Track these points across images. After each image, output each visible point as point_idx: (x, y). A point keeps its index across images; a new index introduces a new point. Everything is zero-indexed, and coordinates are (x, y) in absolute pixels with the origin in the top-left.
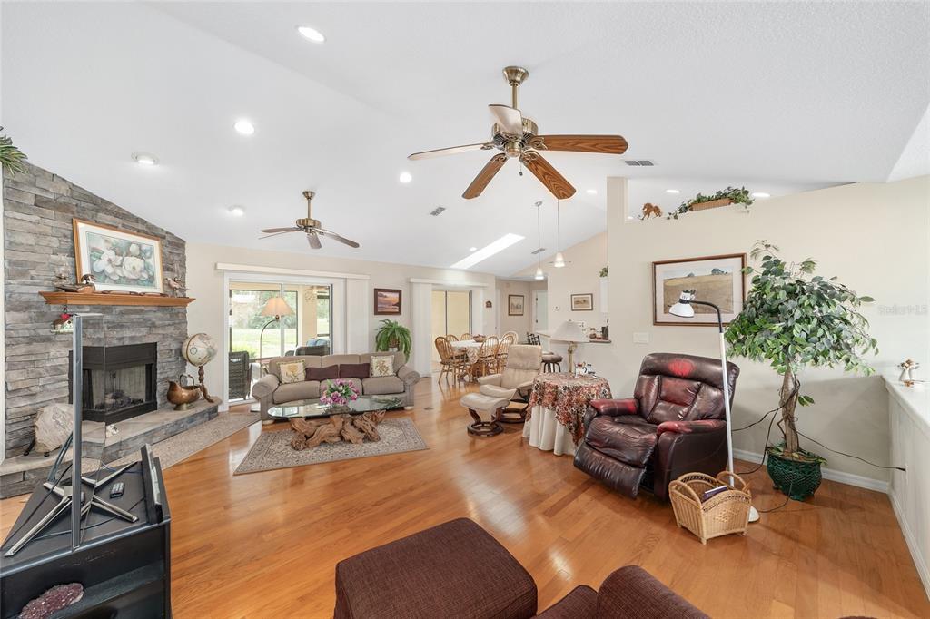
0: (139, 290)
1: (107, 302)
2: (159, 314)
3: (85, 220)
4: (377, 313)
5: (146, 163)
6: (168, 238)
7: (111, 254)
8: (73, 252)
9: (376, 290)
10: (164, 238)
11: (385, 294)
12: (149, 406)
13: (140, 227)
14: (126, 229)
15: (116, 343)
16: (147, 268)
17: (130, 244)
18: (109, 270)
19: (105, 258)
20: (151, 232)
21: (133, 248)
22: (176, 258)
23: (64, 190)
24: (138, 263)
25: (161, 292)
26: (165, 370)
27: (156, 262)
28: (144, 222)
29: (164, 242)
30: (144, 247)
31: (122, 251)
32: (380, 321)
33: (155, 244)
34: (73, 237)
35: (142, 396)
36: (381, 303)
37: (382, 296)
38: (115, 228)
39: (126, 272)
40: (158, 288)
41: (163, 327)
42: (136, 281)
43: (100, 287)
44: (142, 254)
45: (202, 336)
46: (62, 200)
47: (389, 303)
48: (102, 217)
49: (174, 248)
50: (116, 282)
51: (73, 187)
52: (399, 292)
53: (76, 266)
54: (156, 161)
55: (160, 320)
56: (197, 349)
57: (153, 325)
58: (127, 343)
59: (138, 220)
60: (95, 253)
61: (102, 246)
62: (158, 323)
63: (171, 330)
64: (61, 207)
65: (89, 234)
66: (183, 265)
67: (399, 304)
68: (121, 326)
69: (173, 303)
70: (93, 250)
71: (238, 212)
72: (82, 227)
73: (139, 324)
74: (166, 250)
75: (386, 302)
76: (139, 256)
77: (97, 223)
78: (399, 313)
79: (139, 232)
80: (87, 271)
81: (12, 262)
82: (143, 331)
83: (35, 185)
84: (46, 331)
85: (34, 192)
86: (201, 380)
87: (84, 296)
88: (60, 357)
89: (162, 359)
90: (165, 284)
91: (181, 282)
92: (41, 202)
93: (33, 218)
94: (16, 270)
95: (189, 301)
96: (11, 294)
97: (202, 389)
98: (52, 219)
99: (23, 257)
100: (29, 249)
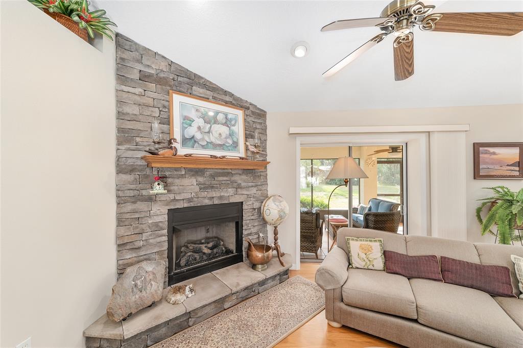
0: (219, 153)
1: (195, 167)
2: (244, 177)
3: (180, 92)
4: (478, 176)
7: (200, 122)
8: (167, 121)
10: (248, 108)
11: (492, 150)
12: (237, 258)
13: (228, 99)
14: (216, 100)
15: (207, 202)
16: (231, 135)
17: (217, 113)
18: (198, 136)
19: (195, 125)
20: (236, 102)
21: (221, 117)
22: (258, 126)
23: (163, 66)
24: (224, 130)
25: (243, 156)
26: (249, 227)
27: (239, 129)
28: (232, 95)
29: (248, 112)
30: (230, 116)
31: (210, 120)
33: (240, 114)
34: (168, 107)
35: (232, 246)
36: (486, 164)
38: (206, 99)
39: (213, 138)
40: (240, 153)
41: (248, 188)
42: (221, 147)
43: (182, 151)
44: (227, 123)
45: (278, 198)
46: (162, 75)
47: (501, 163)
48: (197, 90)
49: (257, 118)
50: (203, 147)
51: (171, 64)
52: (520, 146)
53: (170, 132)
55: (244, 181)
56: (271, 210)
57: (239, 187)
58: (216, 202)
59: (226, 93)
60: (187, 121)
61: (193, 114)
62: (243, 184)
63: (253, 191)
64: (160, 81)
65: (182, 105)
66: (264, 131)
68: (212, 187)
69: (255, 166)
70: (185, 118)
72: (177, 99)
73: (227, 186)
74: (250, 119)
76: (225, 124)
77: (191, 95)
79: (227, 103)
80: (177, 135)
81: (120, 130)
82: (231, 191)
83: (139, 61)
84: (144, 193)
85: (139, 67)
86: (276, 240)
87: (166, 159)
88: (159, 214)
89: (247, 216)
90: (247, 149)
91: (262, 148)
92: (144, 77)
93: (138, 90)
94: (125, 136)
95: (264, 164)
96: (119, 158)
97: (277, 249)
98: (153, 91)
99: (130, 127)
100: (134, 118)
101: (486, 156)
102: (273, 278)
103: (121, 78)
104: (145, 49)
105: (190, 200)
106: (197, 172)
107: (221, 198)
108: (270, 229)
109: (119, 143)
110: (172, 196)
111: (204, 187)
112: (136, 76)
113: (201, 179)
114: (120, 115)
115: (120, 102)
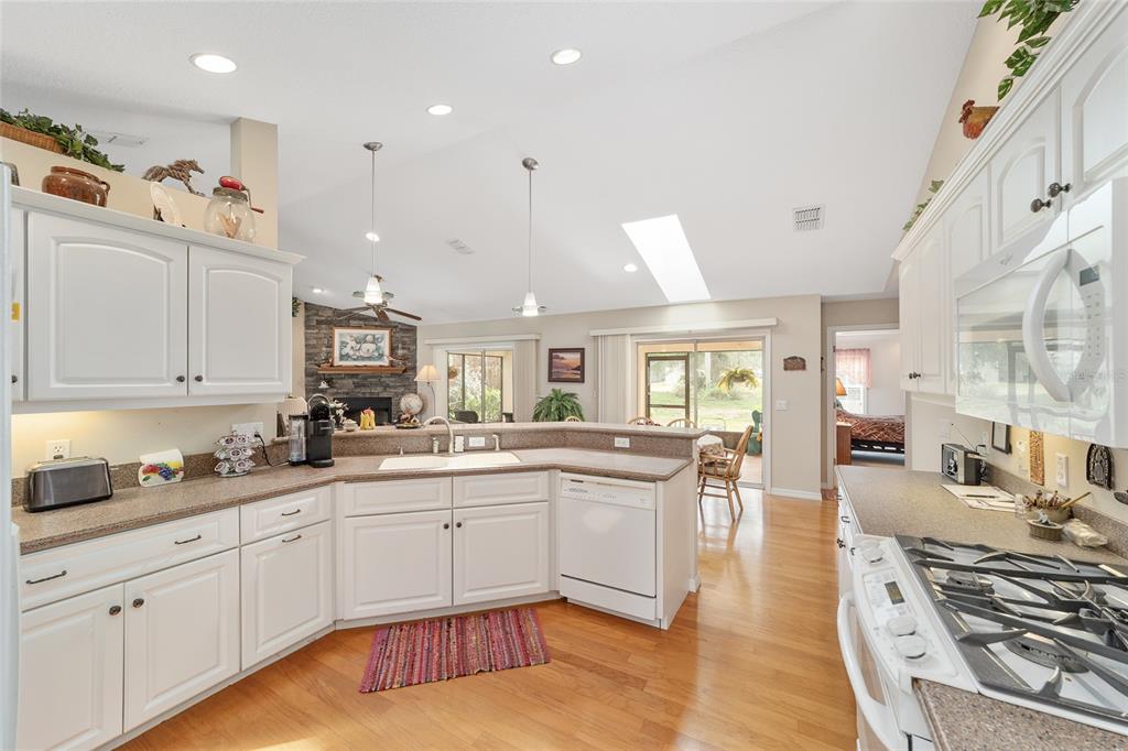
3: (340, 327)
4: (549, 380)
6: (400, 327)
7: (354, 344)
8: (331, 346)
9: (552, 351)
10: (396, 327)
11: (561, 355)
13: (377, 323)
14: (367, 327)
18: (351, 353)
19: (349, 346)
20: (385, 325)
21: (369, 338)
22: (407, 339)
23: (330, 313)
24: (373, 347)
25: (388, 364)
27: (385, 346)
29: (394, 330)
31: (361, 341)
33: (386, 333)
34: (333, 333)
36: (557, 368)
37: (558, 357)
38: (360, 327)
40: (385, 362)
41: (395, 387)
42: (369, 358)
44: (375, 341)
46: (329, 319)
47: (567, 367)
48: (352, 323)
49: (404, 335)
51: (335, 310)
52: (582, 351)
53: (331, 353)
55: (393, 382)
57: (388, 386)
58: (368, 396)
61: (348, 339)
62: (390, 384)
64: (328, 322)
65: (341, 335)
66: (414, 343)
67: (581, 368)
68: (364, 386)
69: (399, 371)
70: (342, 343)
72: (338, 332)
73: (376, 385)
74: (396, 335)
75: (565, 366)
76: (373, 343)
77: (349, 326)
78: (582, 380)
79: (377, 327)
81: (307, 354)
82: (379, 389)
83: (317, 315)
85: (316, 318)
92: (319, 322)
93: (316, 331)
94: (309, 357)
96: (306, 369)
98: (324, 330)
99: (311, 351)
100: (314, 347)
101: (558, 361)
103: (307, 327)
104: (320, 306)
105: (347, 394)
106: (352, 376)
107: (371, 393)
109: (306, 361)
110: (335, 390)
111: (357, 385)
112: (315, 322)
113: (355, 380)
114: (307, 346)
115: (306, 339)
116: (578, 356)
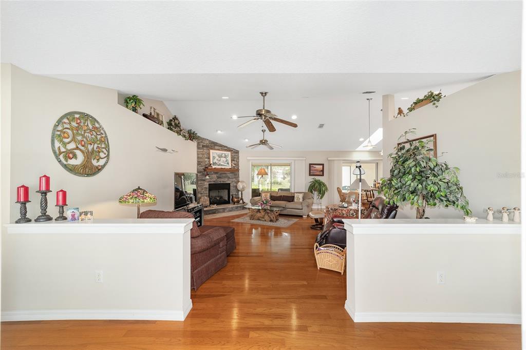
0: (223, 167)
1: (216, 171)
2: (231, 175)
3: (212, 149)
4: (310, 175)
5: (219, 132)
6: (234, 151)
7: (217, 157)
8: (209, 158)
9: (310, 164)
11: (314, 166)
12: (228, 202)
14: (222, 150)
15: (219, 182)
18: (217, 162)
19: (216, 159)
20: (228, 149)
21: (223, 155)
22: (236, 157)
23: (208, 142)
24: (224, 159)
25: (230, 167)
26: (233, 192)
27: (229, 159)
28: (227, 147)
29: (232, 152)
31: (220, 156)
32: (311, 179)
33: (229, 153)
34: (209, 154)
35: (227, 199)
36: (313, 170)
38: (219, 150)
40: (229, 167)
41: (232, 178)
43: (214, 167)
44: (225, 157)
45: (243, 182)
47: (317, 170)
48: (216, 147)
49: (235, 153)
50: (218, 165)
52: (323, 165)
53: (209, 161)
54: (221, 131)
55: (232, 176)
56: (240, 186)
57: (229, 178)
58: (222, 183)
59: (225, 147)
60: (214, 158)
61: (216, 155)
63: (234, 179)
64: (207, 146)
65: (213, 153)
66: (238, 158)
67: (323, 171)
68: (220, 178)
69: (235, 171)
70: (213, 157)
71: (247, 140)
72: (211, 151)
73: (225, 177)
74: (233, 154)
75: (316, 170)
77: (215, 149)
78: (323, 175)
79: (226, 150)
80: (211, 163)
81: (198, 162)
82: (226, 179)
83: (202, 142)
84: (204, 178)
85: (202, 144)
86: (242, 196)
87: (210, 169)
88: (206, 185)
89: (232, 188)
90: (232, 165)
91: (237, 165)
92: (203, 146)
93: (202, 150)
94: (199, 163)
95: (238, 170)
96: (198, 169)
97: (242, 199)
98: (205, 150)
99: (200, 160)
100: (201, 158)
101: (313, 168)
102: (240, 207)
103: (198, 148)
104: (204, 138)
105: (214, 181)
106: (216, 173)
107: (223, 181)
108: (240, 193)
109: (198, 165)
110: (210, 180)
111: (218, 178)
112: (201, 146)
113: (217, 175)
114: (198, 158)
115: (198, 154)
116: (322, 166)
